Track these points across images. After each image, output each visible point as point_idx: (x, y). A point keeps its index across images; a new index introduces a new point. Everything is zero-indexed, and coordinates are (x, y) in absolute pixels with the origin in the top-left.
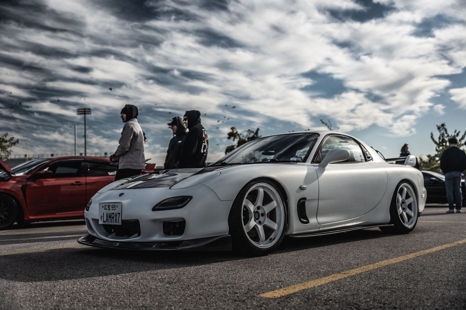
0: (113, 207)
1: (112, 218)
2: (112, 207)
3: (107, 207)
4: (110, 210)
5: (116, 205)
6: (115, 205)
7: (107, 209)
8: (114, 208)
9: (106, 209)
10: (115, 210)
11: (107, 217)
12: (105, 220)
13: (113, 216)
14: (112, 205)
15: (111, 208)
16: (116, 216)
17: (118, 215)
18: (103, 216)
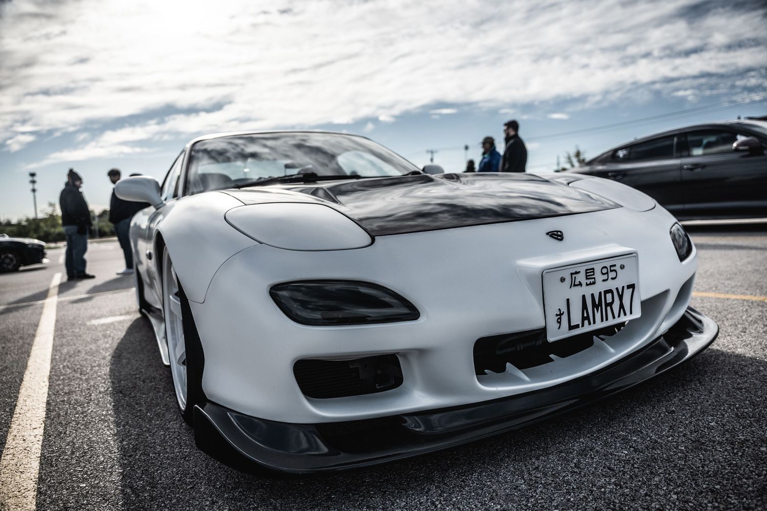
0: (607, 273)
1: (607, 305)
2: (605, 271)
3: (581, 278)
4: (594, 283)
5: (618, 262)
6: (615, 265)
7: (584, 282)
8: (612, 275)
9: (580, 284)
10: (613, 279)
11: (585, 306)
12: (576, 319)
13: (609, 300)
14: (605, 267)
15: (599, 277)
16: (621, 297)
17: (627, 293)
18: (564, 309)
